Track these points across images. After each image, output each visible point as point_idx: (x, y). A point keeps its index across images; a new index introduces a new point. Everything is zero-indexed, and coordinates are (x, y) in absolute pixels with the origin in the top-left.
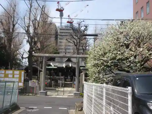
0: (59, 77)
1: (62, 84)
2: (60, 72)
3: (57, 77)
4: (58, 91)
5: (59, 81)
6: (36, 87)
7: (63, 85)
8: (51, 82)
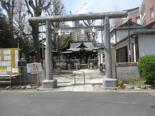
0: (75, 60)
1: (78, 66)
2: (75, 56)
3: (73, 60)
4: (75, 75)
5: (75, 64)
6: (40, 73)
7: (79, 68)
8: (68, 65)
